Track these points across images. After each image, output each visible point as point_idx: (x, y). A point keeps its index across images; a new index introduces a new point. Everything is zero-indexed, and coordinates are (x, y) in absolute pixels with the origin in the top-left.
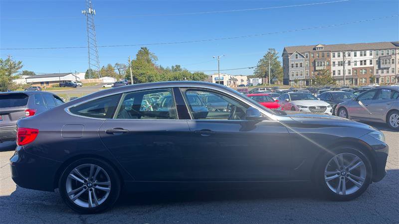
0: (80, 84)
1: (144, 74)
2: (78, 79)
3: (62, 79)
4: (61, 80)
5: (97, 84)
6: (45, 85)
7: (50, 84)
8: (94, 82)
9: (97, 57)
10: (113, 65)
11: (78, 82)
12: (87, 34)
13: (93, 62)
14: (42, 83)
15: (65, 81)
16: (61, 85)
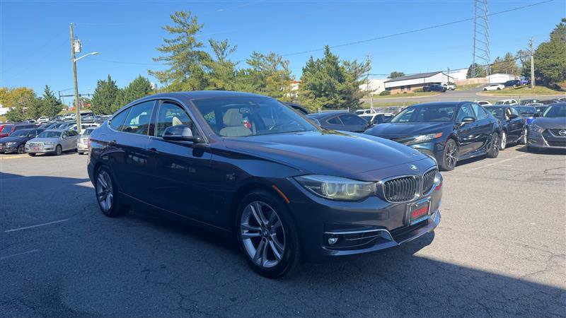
0: (452, 87)
1: (557, 65)
2: (451, 80)
3: (428, 80)
4: (426, 82)
5: (478, 86)
6: (406, 89)
7: (412, 89)
8: (476, 82)
9: (487, 45)
10: (514, 54)
11: (450, 83)
12: (474, 12)
13: (478, 53)
14: (402, 87)
15: (432, 83)
16: (425, 90)
